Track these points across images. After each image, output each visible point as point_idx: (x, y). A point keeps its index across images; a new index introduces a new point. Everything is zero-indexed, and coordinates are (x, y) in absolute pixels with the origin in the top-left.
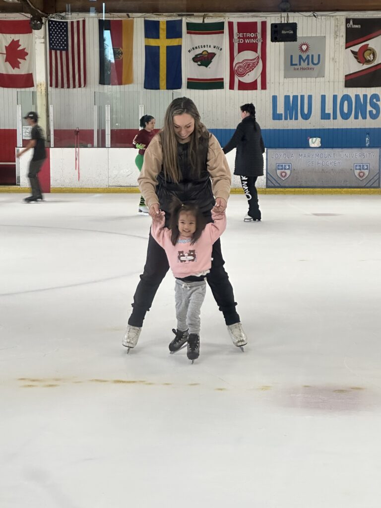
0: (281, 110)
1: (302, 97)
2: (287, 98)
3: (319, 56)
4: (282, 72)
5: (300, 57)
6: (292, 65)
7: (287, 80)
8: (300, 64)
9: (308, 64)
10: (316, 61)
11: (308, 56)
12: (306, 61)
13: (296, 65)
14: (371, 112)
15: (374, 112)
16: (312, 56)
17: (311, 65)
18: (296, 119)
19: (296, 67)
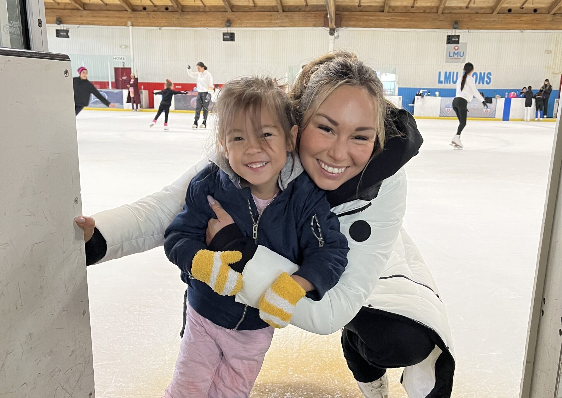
0: (442, 79)
1: (453, 73)
2: (446, 73)
3: (463, 52)
4: (445, 60)
5: (454, 53)
6: (450, 56)
7: (446, 64)
8: (454, 56)
9: (458, 56)
10: (462, 55)
11: (458, 53)
12: (457, 55)
13: (451, 56)
14: (487, 81)
15: (488, 81)
16: (460, 52)
17: (459, 57)
18: (450, 83)
19: (452, 57)
